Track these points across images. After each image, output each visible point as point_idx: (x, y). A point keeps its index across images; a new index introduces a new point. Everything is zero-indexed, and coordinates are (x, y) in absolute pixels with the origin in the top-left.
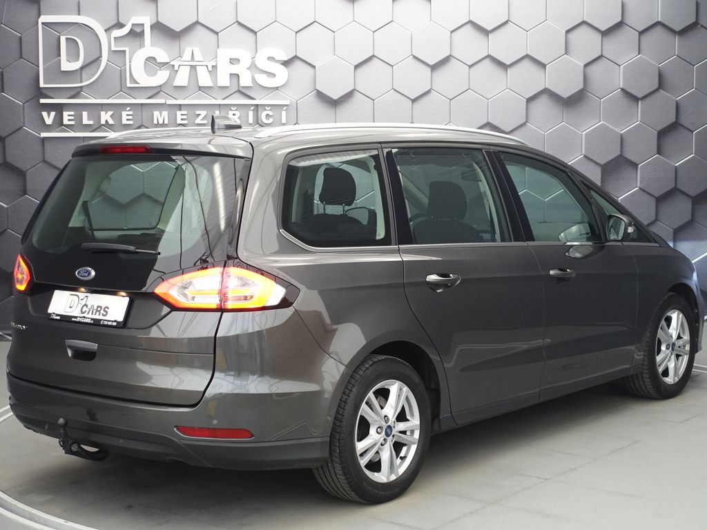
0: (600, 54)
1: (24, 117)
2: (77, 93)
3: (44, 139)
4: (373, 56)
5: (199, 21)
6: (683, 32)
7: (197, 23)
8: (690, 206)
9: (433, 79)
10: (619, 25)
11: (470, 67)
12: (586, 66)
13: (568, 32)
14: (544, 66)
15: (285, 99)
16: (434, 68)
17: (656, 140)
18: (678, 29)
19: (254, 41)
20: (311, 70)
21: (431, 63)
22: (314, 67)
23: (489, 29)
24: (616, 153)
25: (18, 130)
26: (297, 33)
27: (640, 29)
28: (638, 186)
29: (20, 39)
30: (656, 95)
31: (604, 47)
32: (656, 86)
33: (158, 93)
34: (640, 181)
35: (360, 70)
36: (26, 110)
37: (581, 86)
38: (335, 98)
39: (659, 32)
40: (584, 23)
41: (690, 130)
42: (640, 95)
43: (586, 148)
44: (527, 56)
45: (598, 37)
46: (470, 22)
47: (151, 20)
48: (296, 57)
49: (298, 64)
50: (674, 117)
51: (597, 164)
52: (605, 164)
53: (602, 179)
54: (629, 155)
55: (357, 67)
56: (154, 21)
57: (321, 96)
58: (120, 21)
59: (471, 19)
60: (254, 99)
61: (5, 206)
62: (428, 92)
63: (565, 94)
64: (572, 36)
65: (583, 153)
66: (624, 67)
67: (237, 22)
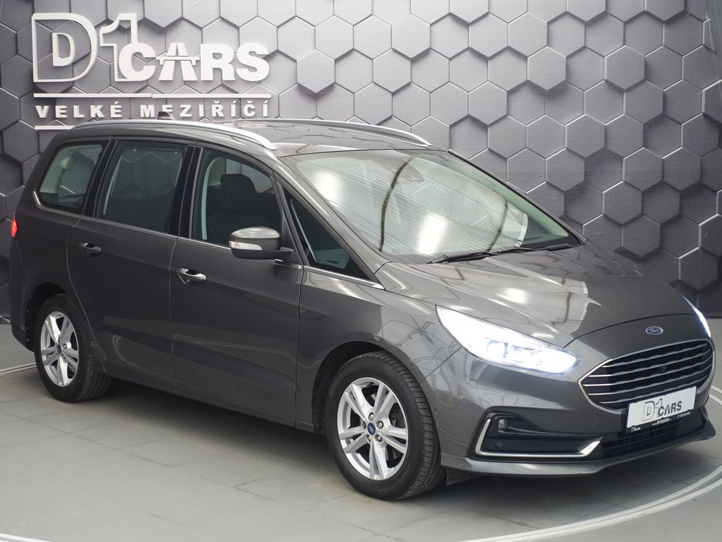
0: (583, 45)
1: (20, 111)
2: (69, 88)
3: (39, 132)
4: (353, 50)
5: (184, 16)
6: (671, 22)
7: (182, 19)
8: (679, 201)
9: (413, 72)
10: (603, 16)
11: (450, 59)
12: (568, 57)
13: (550, 23)
14: (525, 58)
15: (267, 92)
16: (414, 61)
17: (641, 133)
18: (665, 18)
19: (237, 35)
20: (293, 64)
21: (411, 56)
22: (295, 61)
23: (469, 21)
24: (600, 146)
25: (15, 123)
26: (278, 27)
27: (625, 19)
28: (623, 179)
29: (16, 36)
30: (643, 87)
31: (588, 38)
32: (642, 77)
33: (146, 87)
34: (625, 174)
35: (340, 64)
36: (22, 104)
37: (563, 78)
38: (316, 91)
39: (644, 23)
40: (566, 14)
41: (677, 122)
42: (624, 87)
43: (568, 142)
44: (508, 49)
45: (581, 28)
46: (450, 14)
47: (138, 17)
48: (277, 52)
49: (279, 58)
50: (662, 109)
51: (580, 156)
52: (588, 158)
53: (585, 172)
54: (615, 148)
55: (337, 60)
56: (141, 18)
57: (302, 90)
58: (110, 18)
59: (451, 11)
60: (237, 93)
61: (4, 195)
62: (408, 85)
63: (547, 85)
64: (554, 27)
65: (566, 146)
66: (608, 58)
67: (220, 17)
